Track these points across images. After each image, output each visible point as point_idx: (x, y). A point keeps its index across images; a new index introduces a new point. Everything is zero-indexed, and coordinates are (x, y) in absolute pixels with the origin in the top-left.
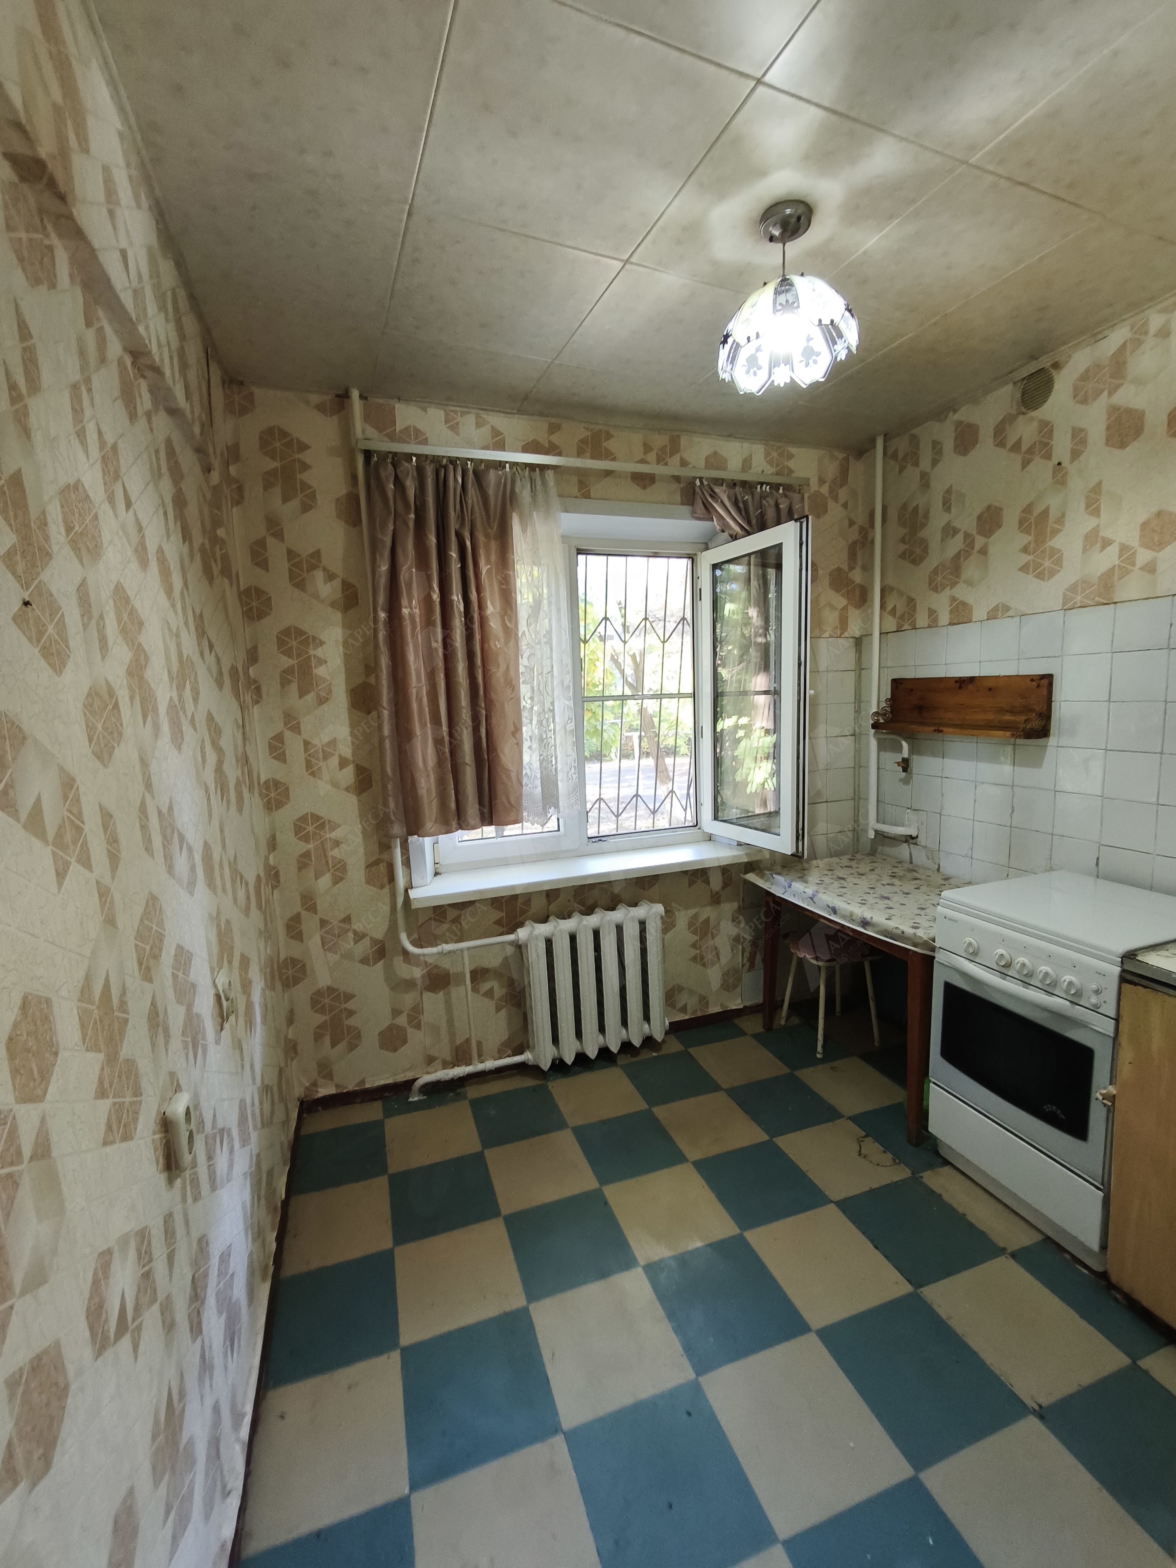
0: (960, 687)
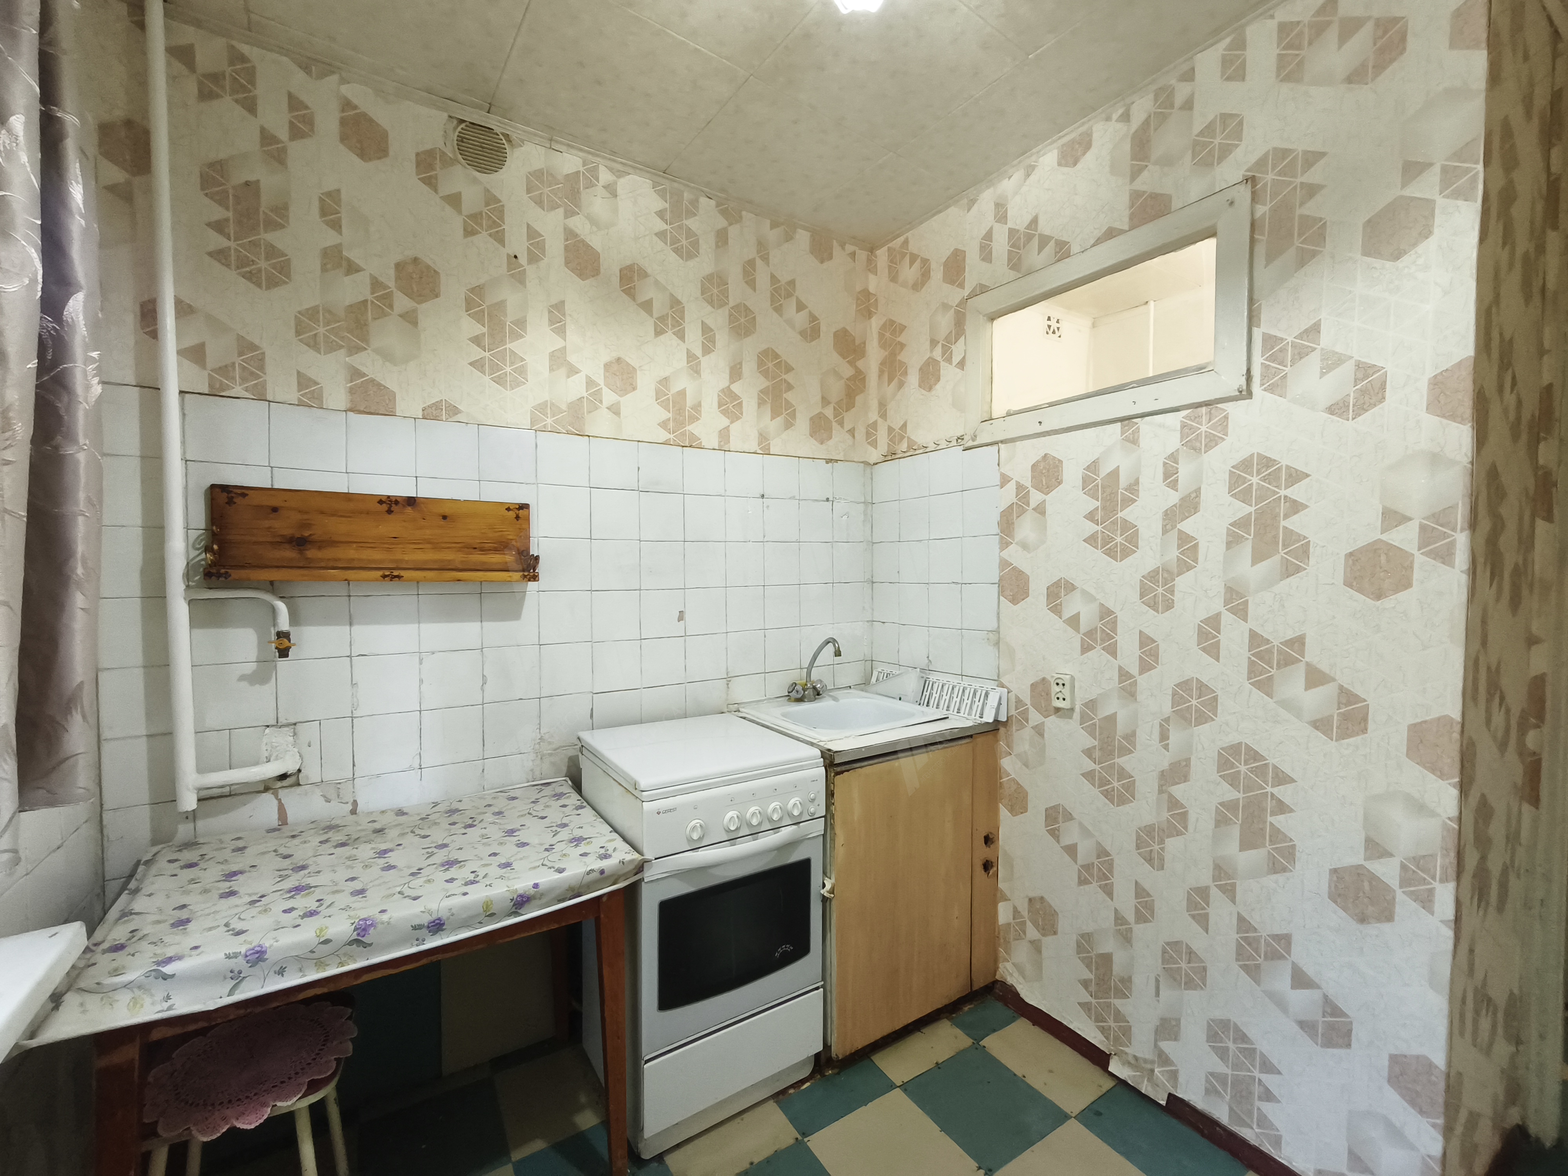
0: (389, 512)
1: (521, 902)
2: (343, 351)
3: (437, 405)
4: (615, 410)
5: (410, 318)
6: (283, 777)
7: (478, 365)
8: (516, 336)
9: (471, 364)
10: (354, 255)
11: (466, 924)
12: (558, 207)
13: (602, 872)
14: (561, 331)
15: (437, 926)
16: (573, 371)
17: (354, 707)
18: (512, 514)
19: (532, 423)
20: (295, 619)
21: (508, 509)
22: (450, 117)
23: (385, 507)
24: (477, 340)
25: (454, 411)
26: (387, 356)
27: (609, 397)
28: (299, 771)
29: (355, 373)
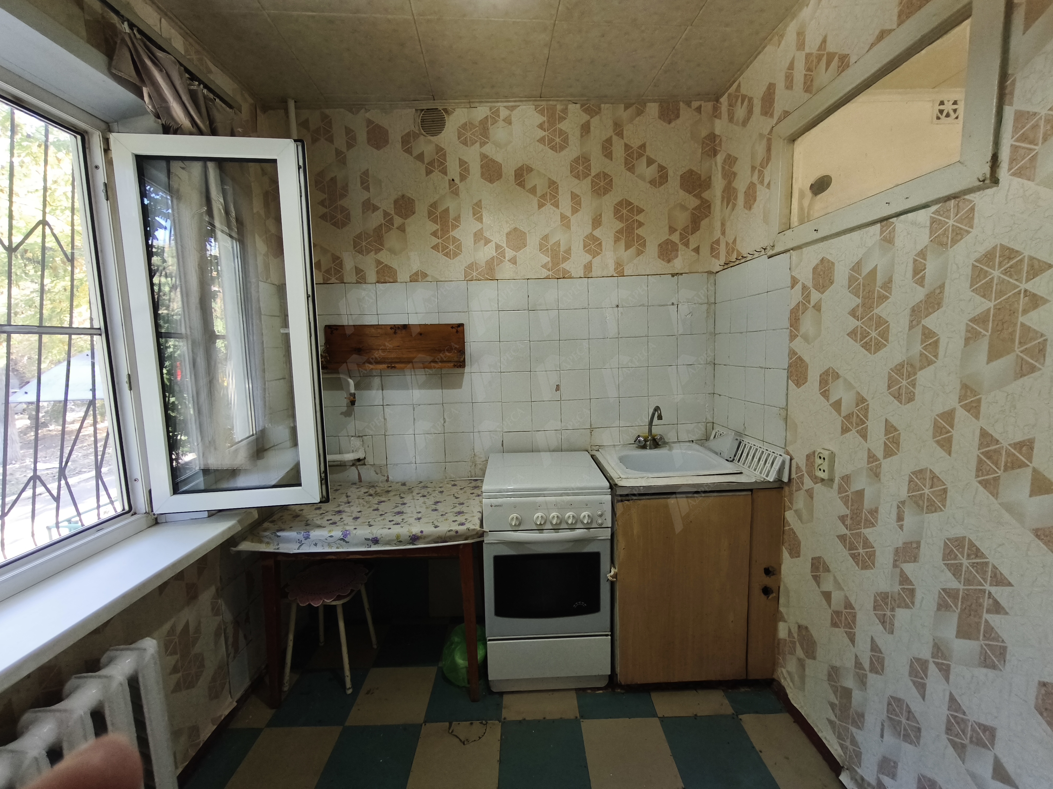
0: (395, 333)
1: (414, 539)
2: (373, 253)
3: (416, 274)
4: (513, 261)
5: (402, 229)
6: (359, 460)
7: (435, 247)
8: (455, 227)
9: (432, 248)
10: (375, 202)
11: (388, 543)
12: (476, 142)
13: (457, 532)
14: (480, 219)
15: (376, 541)
16: (488, 241)
17: (386, 431)
18: (454, 330)
19: (465, 277)
20: (357, 386)
21: (452, 327)
22: (416, 110)
23: (393, 330)
24: (434, 234)
25: (425, 275)
26: (392, 251)
27: (509, 253)
28: (365, 458)
29: (379, 262)
